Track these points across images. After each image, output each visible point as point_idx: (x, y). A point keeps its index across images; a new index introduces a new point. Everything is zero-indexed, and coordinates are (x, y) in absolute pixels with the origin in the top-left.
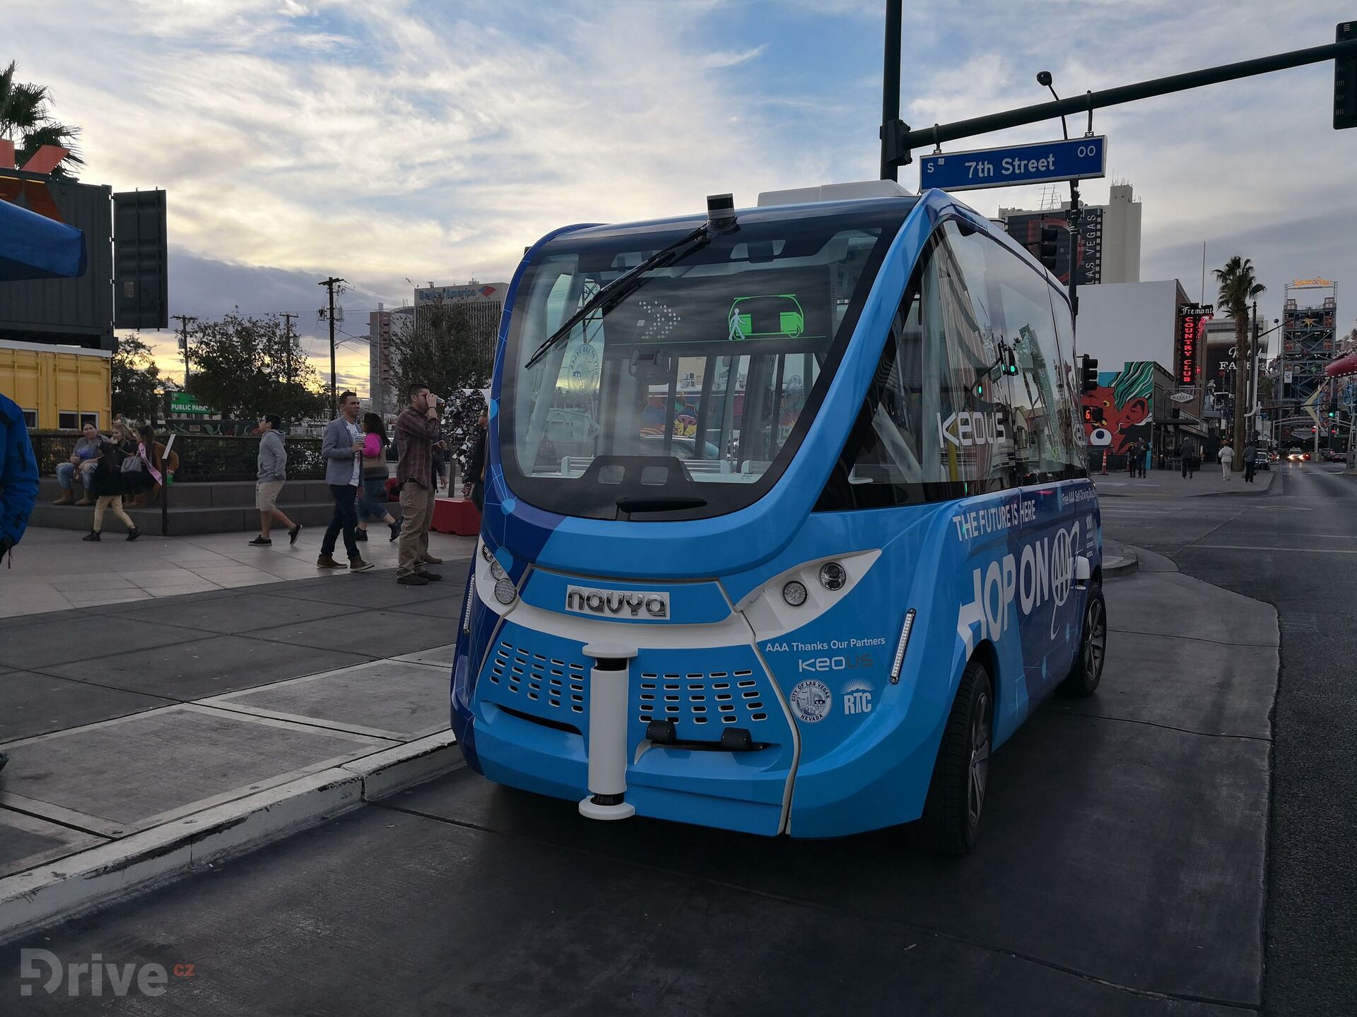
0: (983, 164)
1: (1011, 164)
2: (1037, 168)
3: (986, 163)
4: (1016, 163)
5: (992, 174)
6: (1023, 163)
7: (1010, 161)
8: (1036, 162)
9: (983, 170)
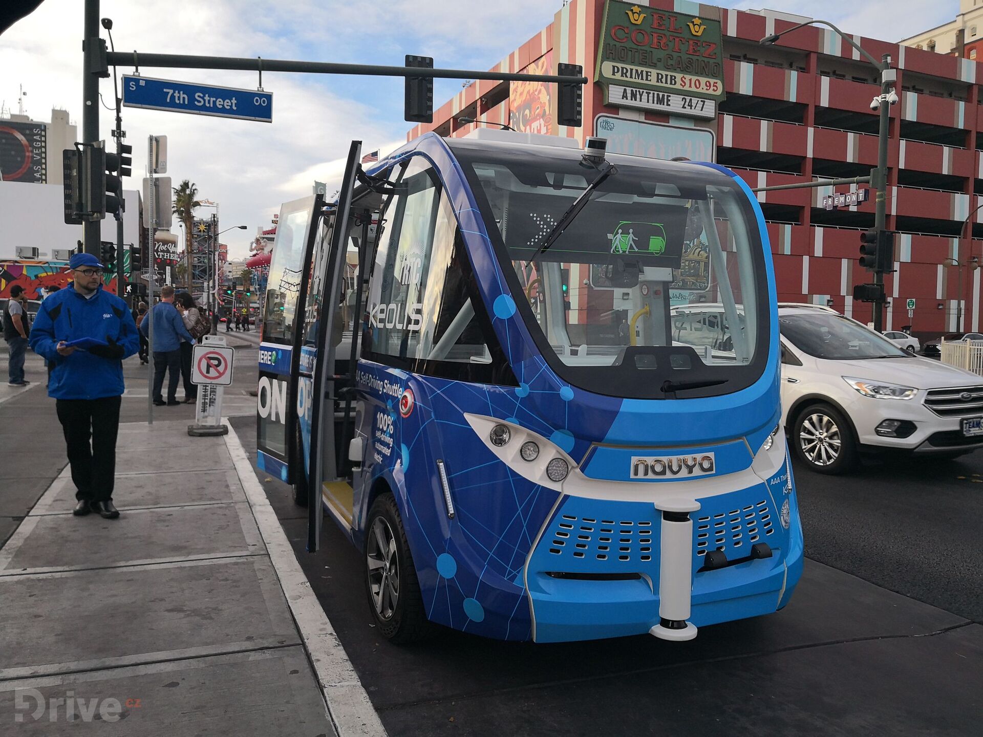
0: (179, 93)
1: (203, 98)
2: (223, 105)
3: (181, 92)
4: (207, 98)
5: (186, 103)
6: (212, 99)
7: (202, 95)
8: (222, 101)
9: (179, 98)
